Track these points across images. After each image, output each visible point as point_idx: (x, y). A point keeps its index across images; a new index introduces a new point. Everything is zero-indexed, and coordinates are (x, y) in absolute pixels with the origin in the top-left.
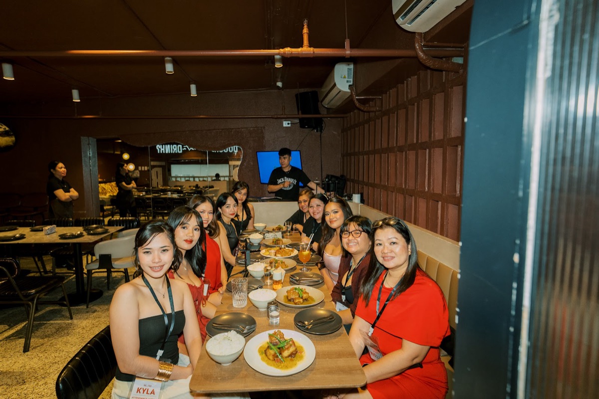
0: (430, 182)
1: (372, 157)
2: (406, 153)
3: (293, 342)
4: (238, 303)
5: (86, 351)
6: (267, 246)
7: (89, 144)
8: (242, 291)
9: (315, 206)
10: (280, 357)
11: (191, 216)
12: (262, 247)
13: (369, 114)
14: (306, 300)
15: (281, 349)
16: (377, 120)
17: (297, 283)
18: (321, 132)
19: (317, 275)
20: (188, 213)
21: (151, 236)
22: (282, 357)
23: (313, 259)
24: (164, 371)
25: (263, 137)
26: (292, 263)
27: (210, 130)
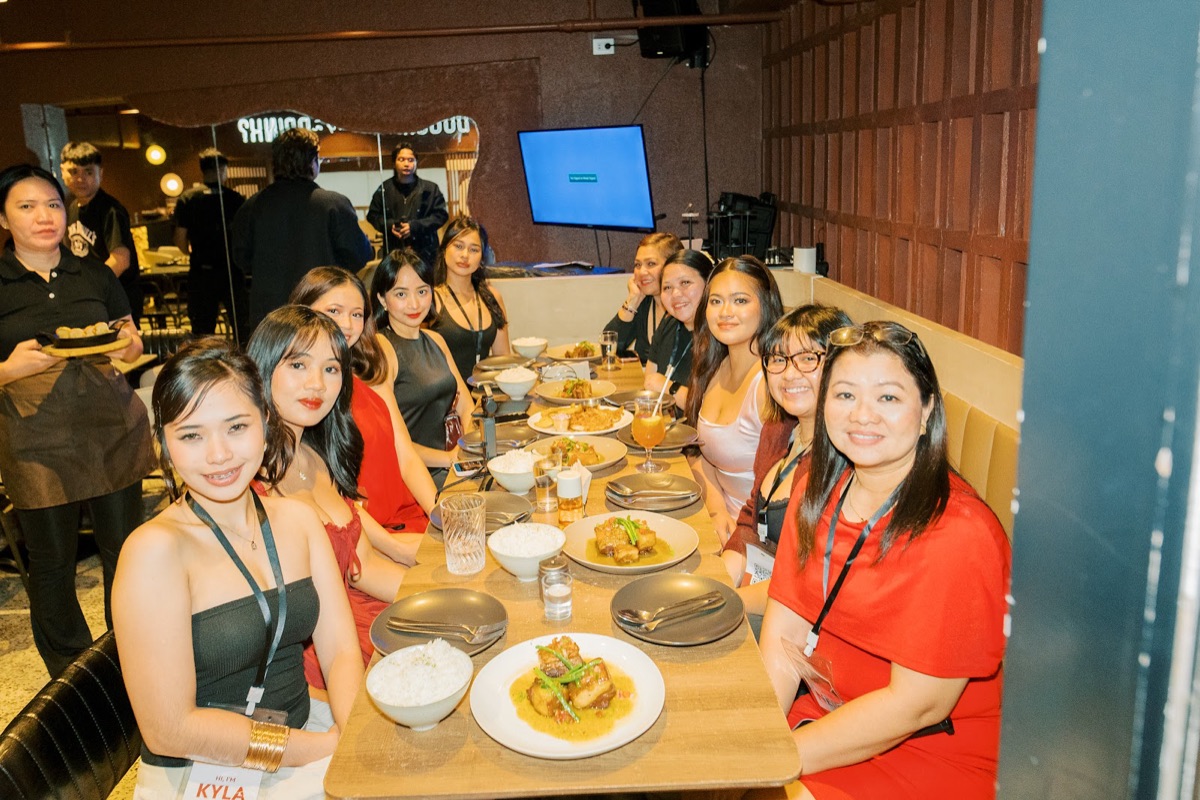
0: (1013, 210)
1: (848, 139)
2: (946, 123)
3: (604, 667)
4: (462, 561)
5: (53, 698)
6: (548, 403)
7: (44, 125)
8: (470, 531)
9: (677, 285)
10: (567, 708)
11: (317, 333)
12: (533, 405)
13: (842, 9)
14: (648, 551)
15: (571, 685)
16: (864, 28)
17: (623, 503)
18: (704, 67)
19: (683, 481)
20: (307, 324)
21: (195, 389)
22: (573, 707)
23: (673, 436)
24: (264, 746)
25: (537, 90)
26: (614, 450)
27: (382, 72)
